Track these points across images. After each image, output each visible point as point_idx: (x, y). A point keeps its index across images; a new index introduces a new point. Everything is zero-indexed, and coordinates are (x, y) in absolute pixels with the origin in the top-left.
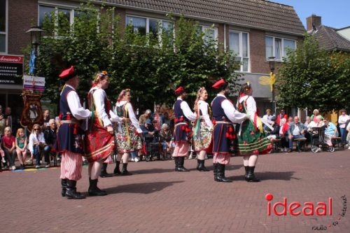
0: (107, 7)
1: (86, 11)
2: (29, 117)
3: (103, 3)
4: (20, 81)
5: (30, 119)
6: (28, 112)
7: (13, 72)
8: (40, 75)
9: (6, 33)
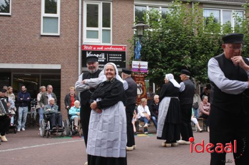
7: (119, 58)
9: (111, 28)
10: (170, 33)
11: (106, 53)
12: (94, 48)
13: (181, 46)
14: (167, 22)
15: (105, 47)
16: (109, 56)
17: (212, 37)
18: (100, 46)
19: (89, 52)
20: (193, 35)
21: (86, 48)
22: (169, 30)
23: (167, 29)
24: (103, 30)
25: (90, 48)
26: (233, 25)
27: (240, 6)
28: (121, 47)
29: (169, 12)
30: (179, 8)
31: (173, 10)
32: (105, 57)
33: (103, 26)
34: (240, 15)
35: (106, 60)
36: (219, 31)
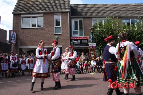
0: (115, 17)
1: (108, 20)
2: (91, 56)
3: (114, 16)
4: (87, 45)
5: (91, 57)
6: (91, 55)
7: (86, 42)
8: (94, 42)
9: (83, 30)
11: (80, 40)
12: (76, 38)
15: (80, 37)
16: (82, 41)
18: (78, 37)
19: (73, 40)
21: (72, 38)
24: (80, 31)
25: (74, 38)
28: (86, 37)
32: (80, 41)
33: (80, 29)
35: (80, 43)
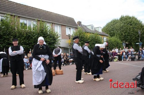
10: (4, 28)
13: (9, 34)
14: (3, 23)
17: (23, 31)
20: (15, 30)
22: (4, 27)
23: (3, 26)
26: (32, 27)
27: (35, 20)
29: (4, 19)
30: (9, 17)
31: (6, 18)
34: (35, 23)
36: (27, 29)
